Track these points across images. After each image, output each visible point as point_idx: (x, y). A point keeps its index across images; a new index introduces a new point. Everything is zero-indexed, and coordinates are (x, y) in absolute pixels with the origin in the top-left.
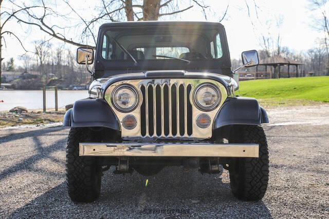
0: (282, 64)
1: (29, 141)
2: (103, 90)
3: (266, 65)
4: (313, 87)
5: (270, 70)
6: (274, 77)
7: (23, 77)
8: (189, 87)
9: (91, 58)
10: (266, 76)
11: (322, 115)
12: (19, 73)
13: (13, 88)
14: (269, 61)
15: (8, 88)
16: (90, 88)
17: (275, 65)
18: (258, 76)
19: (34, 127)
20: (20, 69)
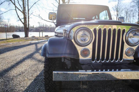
1: (34, 46)
2: (68, 31)
7: (36, 29)
8: (124, 31)
9: (55, 17)
12: (35, 29)
13: (34, 31)
15: (33, 31)
16: (55, 31)
19: (37, 41)
20: (35, 28)
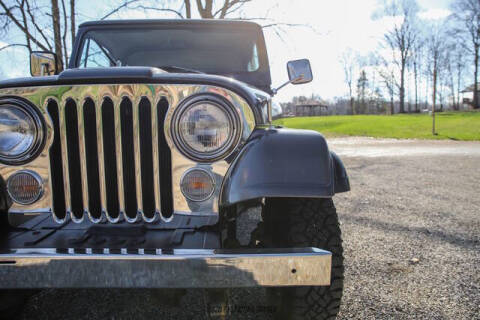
0: (315, 106)
3: (304, 106)
4: (339, 124)
5: (307, 110)
6: (310, 115)
8: (163, 104)
10: (304, 115)
11: (352, 146)
14: (306, 103)
17: (310, 106)
18: (298, 115)
